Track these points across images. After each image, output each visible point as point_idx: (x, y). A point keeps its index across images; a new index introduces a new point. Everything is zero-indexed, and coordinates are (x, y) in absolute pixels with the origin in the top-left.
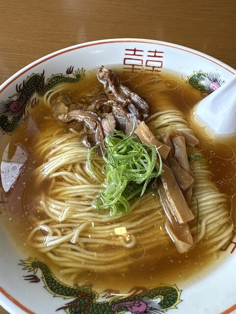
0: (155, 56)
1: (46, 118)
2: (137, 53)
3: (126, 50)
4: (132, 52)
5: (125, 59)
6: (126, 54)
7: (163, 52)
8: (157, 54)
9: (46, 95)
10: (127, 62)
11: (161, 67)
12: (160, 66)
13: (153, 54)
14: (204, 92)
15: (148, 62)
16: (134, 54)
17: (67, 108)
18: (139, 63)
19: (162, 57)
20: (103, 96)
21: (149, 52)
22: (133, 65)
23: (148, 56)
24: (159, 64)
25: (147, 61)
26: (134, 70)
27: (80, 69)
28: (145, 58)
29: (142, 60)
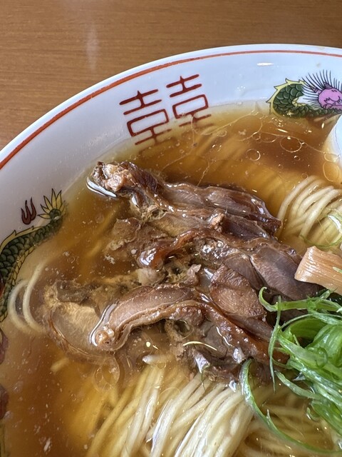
0: (185, 90)
1: (56, 367)
2: (147, 100)
3: (122, 103)
4: (137, 103)
5: (129, 124)
6: (126, 113)
7: (197, 76)
8: (188, 84)
9: (12, 310)
10: (136, 127)
11: (207, 106)
12: (204, 105)
13: (179, 88)
14: (316, 116)
15: (177, 108)
16: (143, 106)
17: (90, 310)
18: (160, 118)
19: (200, 85)
20: (147, 230)
21: (169, 86)
22: (151, 128)
23: (172, 96)
24: (200, 103)
25: (174, 107)
26: (159, 138)
27: (49, 195)
28: (167, 104)
29: (164, 110)
